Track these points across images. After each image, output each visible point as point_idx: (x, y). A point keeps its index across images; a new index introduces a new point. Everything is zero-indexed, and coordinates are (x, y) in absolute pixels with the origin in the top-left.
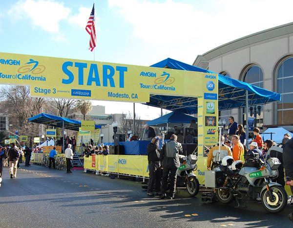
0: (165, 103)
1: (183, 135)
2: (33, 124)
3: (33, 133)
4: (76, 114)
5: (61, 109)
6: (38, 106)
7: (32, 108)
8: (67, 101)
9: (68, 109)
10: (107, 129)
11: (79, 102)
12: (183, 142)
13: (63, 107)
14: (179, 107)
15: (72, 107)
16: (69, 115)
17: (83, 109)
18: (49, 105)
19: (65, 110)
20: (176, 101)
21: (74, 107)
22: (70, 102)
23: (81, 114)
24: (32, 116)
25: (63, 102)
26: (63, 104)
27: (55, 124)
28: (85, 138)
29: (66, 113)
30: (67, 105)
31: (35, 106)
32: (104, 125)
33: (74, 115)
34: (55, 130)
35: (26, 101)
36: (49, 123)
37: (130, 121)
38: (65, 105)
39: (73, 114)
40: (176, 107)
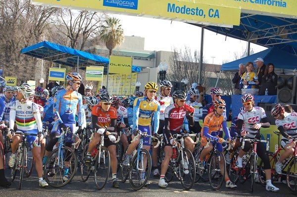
0: (256, 33)
1: (291, 88)
2: (27, 60)
3: (25, 75)
4: (98, 47)
5: (74, 38)
6: (37, 32)
7: (27, 34)
8: (84, 26)
9: (85, 39)
10: (146, 75)
11: (102, 29)
12: (292, 100)
13: (77, 36)
14: (279, 41)
15: (92, 36)
16: (85, 48)
17: (110, 40)
18: (54, 30)
19: (80, 40)
20: (276, 29)
21: (95, 36)
22: (88, 28)
23: (105, 48)
24: (26, 46)
25: (77, 27)
26: (77, 30)
27: (64, 60)
28: (111, 87)
29: (80, 46)
30: (84, 33)
31: (33, 32)
32: (142, 68)
33: (95, 49)
34: (63, 70)
35: (18, 22)
36: (53, 58)
37: (187, 65)
38: (80, 33)
39: (93, 47)
40: (274, 41)
